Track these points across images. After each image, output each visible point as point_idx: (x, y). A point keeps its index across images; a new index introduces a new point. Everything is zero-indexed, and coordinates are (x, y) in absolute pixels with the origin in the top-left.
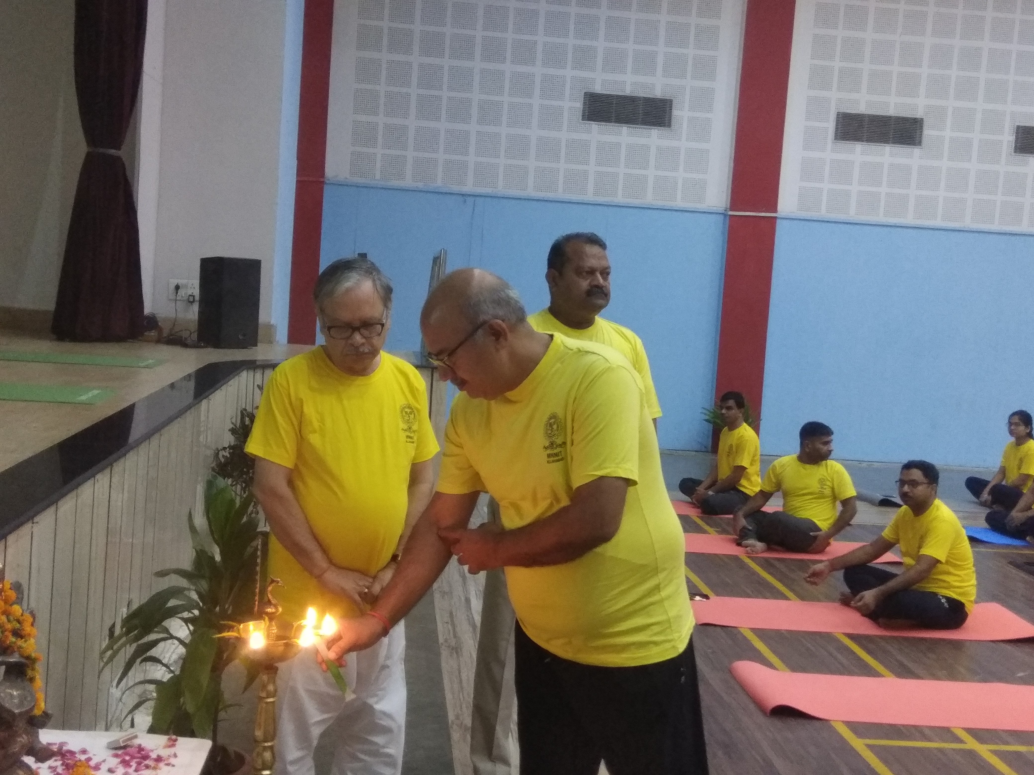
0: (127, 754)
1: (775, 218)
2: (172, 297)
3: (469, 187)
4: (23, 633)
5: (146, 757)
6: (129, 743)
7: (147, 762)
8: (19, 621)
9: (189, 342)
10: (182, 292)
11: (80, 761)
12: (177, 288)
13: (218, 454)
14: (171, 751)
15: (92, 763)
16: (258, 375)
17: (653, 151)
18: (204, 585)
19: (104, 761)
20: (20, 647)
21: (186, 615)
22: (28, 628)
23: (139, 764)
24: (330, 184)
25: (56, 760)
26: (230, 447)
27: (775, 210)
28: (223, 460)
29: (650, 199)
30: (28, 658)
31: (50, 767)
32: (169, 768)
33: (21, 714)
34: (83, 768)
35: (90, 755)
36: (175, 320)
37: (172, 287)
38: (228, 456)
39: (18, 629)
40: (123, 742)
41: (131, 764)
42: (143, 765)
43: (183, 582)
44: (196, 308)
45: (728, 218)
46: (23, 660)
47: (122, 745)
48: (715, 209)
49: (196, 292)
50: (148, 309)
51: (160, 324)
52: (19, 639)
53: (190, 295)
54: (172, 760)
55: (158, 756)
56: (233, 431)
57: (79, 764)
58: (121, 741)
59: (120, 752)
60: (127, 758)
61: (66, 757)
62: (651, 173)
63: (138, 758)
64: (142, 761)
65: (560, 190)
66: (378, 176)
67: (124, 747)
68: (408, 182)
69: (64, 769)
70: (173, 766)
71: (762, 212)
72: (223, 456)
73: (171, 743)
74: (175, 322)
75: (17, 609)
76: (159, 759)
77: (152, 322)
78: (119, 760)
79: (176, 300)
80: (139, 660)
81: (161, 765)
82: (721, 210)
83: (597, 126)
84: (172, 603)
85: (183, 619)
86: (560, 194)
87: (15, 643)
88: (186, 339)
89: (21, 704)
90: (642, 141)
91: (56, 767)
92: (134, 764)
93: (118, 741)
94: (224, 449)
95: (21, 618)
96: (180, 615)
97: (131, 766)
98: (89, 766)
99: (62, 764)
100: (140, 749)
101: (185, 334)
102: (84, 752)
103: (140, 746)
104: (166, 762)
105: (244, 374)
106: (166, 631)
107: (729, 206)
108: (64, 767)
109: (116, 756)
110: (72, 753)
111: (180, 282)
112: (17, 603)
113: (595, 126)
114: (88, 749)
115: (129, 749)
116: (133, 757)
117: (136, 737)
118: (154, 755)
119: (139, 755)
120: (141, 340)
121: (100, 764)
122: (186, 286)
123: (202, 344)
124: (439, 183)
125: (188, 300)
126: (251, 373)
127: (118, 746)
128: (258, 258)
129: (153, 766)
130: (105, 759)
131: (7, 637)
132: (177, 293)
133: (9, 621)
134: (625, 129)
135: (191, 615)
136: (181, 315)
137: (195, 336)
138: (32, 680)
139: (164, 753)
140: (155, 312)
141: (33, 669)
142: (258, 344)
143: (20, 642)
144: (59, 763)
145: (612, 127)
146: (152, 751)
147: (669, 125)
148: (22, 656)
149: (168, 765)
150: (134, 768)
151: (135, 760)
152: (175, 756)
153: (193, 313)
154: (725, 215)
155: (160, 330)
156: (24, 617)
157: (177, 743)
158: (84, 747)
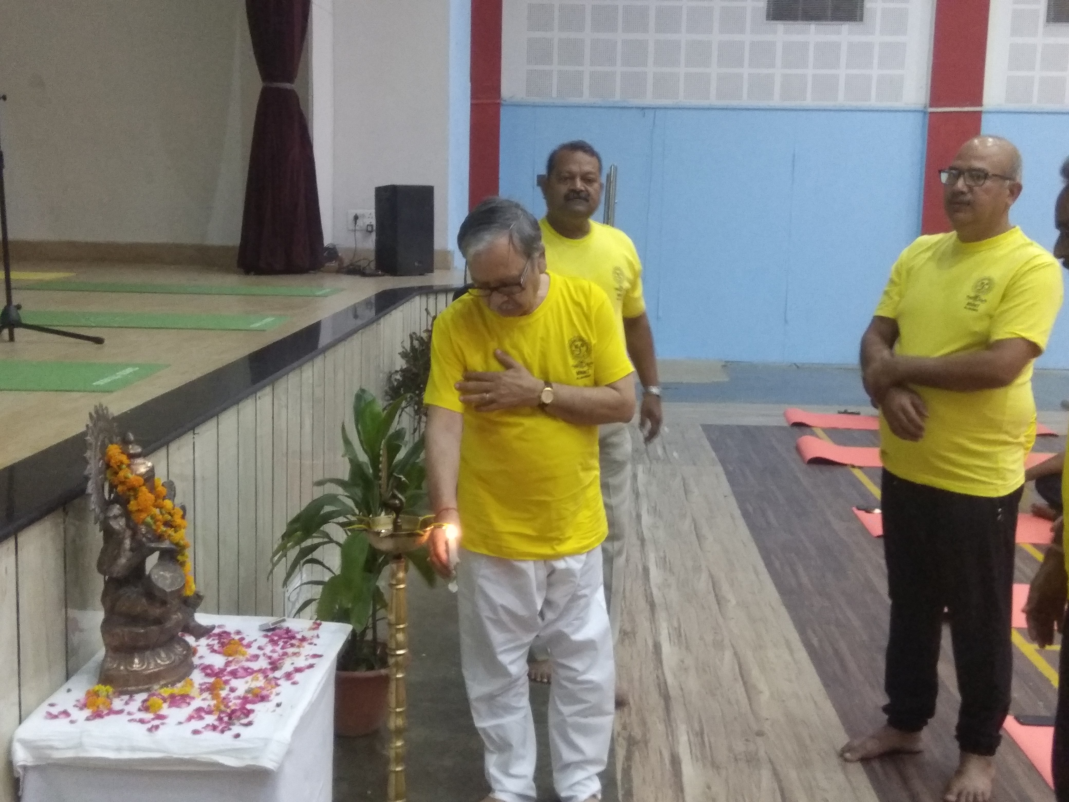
0: (276, 635)
1: (980, 113)
2: (352, 227)
3: (649, 100)
4: (174, 524)
5: (293, 637)
6: (278, 625)
7: (293, 641)
8: (170, 514)
9: (368, 271)
10: (359, 222)
11: (233, 639)
12: (356, 218)
13: (391, 377)
14: (315, 633)
15: (245, 642)
16: (432, 300)
17: (844, 48)
18: (359, 492)
19: (255, 640)
20: (169, 536)
21: (342, 519)
22: (178, 520)
23: (285, 643)
24: (507, 105)
25: (213, 640)
26: (402, 370)
27: (980, 103)
28: (396, 384)
29: (841, 100)
30: (177, 544)
31: (208, 645)
32: (312, 646)
33: (172, 592)
34: (236, 645)
35: (244, 636)
36: (356, 250)
37: (351, 217)
38: (401, 379)
39: (170, 521)
40: (273, 624)
41: (279, 643)
42: (288, 643)
43: (339, 491)
44: (373, 236)
45: (928, 116)
46: (173, 547)
47: (272, 627)
48: (913, 107)
49: (374, 222)
50: (328, 240)
51: (340, 254)
52: (169, 528)
53: (368, 225)
54: (315, 641)
55: (303, 636)
56: (404, 355)
57: (232, 642)
58: (270, 624)
59: (269, 634)
60: (276, 638)
61: (222, 637)
62: (842, 72)
63: (285, 638)
64: (289, 640)
65: (745, 96)
66: (554, 94)
67: (273, 629)
68: (586, 98)
69: (220, 647)
70: (315, 645)
71: (967, 106)
72: (396, 380)
73: (316, 626)
74: (355, 252)
75: (168, 503)
76: (303, 639)
77: (333, 253)
78: (267, 640)
79: (355, 231)
80: (302, 562)
81: (305, 644)
82: (920, 107)
83: (782, 26)
84: (328, 509)
85: (338, 524)
86: (745, 102)
87: (165, 532)
88: (364, 268)
89: (172, 584)
90: (833, 38)
91: (213, 645)
92: (281, 643)
93: (267, 624)
94: (397, 372)
95: (172, 512)
96: (335, 520)
97: (278, 645)
98: (242, 645)
99: (219, 643)
100: (288, 631)
101: (363, 264)
102: (238, 633)
103: (288, 628)
104: (309, 641)
105: (417, 299)
106: (327, 535)
107: (928, 102)
108: (220, 645)
109: (266, 636)
110: (228, 634)
111: (359, 212)
112: (170, 499)
113: (780, 26)
114: (242, 631)
115: (277, 631)
116: (280, 638)
117: (284, 621)
118: (299, 636)
119: (286, 636)
120: (322, 271)
121: (252, 643)
122: (363, 216)
123: (380, 272)
124: (617, 98)
125: (367, 230)
126: (424, 299)
127: (268, 628)
128: (432, 185)
129: (297, 644)
130: (257, 639)
131: (158, 527)
132: (356, 223)
133: (161, 513)
134: (813, 27)
135: (345, 520)
136: (360, 246)
137: (373, 265)
138: (182, 564)
139: (308, 634)
140: (335, 243)
141: (183, 555)
142: (435, 271)
143: (171, 531)
144: (216, 642)
145: (799, 25)
146: (298, 633)
147: (861, 19)
148: (172, 543)
149: (311, 644)
150: (280, 646)
151: (283, 640)
152: (318, 636)
153: (370, 243)
154: (925, 113)
155: (340, 260)
156: (175, 510)
157: (321, 627)
158: (237, 629)
